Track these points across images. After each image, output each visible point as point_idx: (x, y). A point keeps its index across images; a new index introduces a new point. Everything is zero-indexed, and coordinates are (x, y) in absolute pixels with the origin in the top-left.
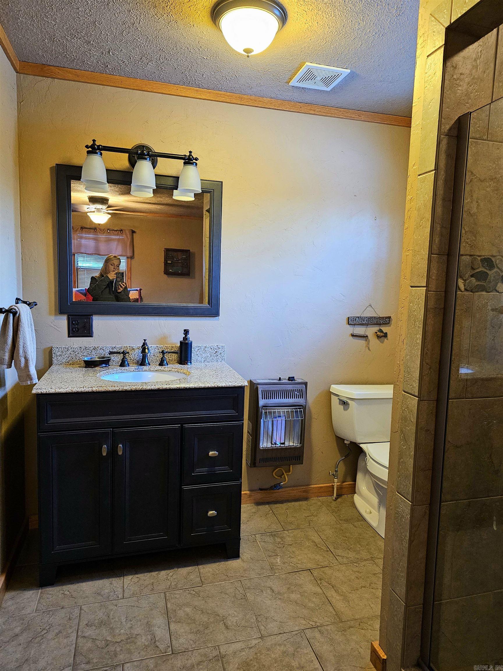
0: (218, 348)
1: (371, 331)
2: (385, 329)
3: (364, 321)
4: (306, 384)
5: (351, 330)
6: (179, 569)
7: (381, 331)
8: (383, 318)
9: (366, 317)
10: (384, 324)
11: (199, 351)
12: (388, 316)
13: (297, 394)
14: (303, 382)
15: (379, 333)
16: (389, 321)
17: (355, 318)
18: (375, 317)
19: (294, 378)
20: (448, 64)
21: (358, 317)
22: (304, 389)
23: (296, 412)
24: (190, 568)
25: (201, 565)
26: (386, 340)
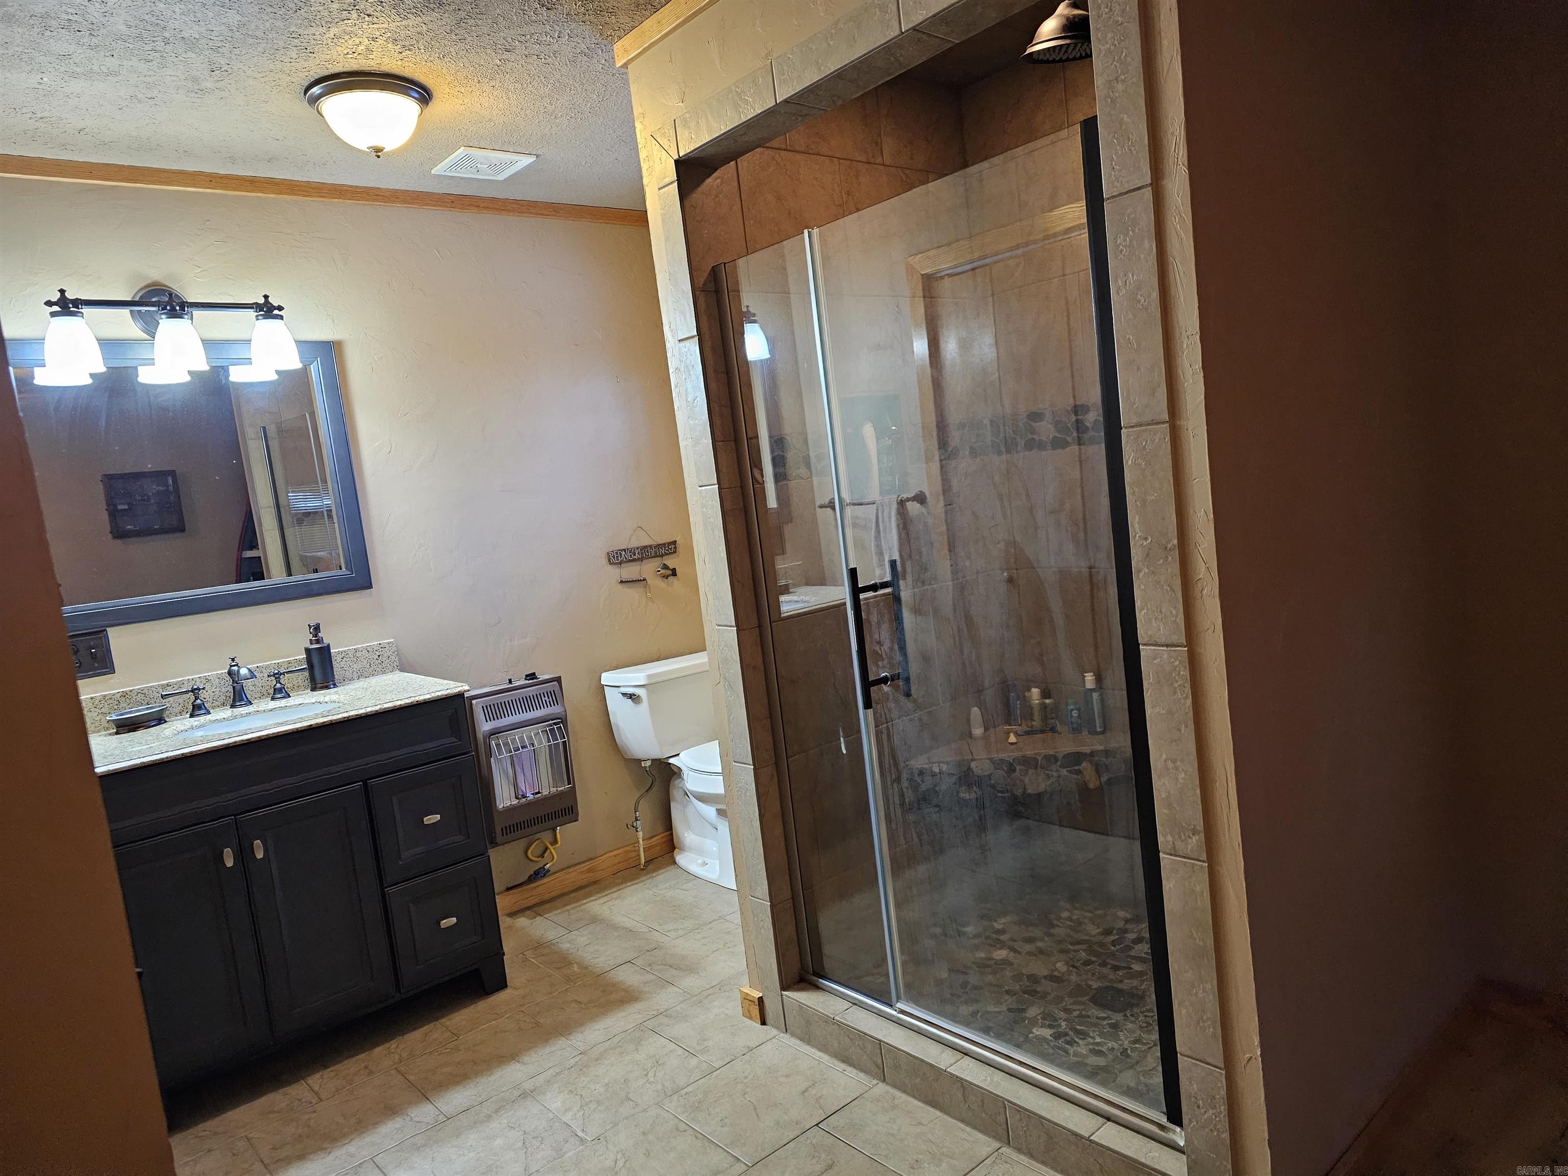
0: (382, 648)
1: (649, 569)
2: (671, 562)
3: (635, 554)
4: (558, 680)
5: (616, 573)
6: (406, 1036)
7: (665, 567)
8: (664, 544)
9: (637, 548)
10: (667, 554)
11: (344, 660)
12: (671, 541)
13: (546, 698)
14: (553, 678)
15: (662, 571)
16: (675, 548)
17: (619, 552)
18: (650, 546)
19: (534, 674)
20: (687, 203)
21: (625, 550)
22: (557, 689)
23: (552, 731)
24: (426, 1027)
25: (444, 1017)
26: (675, 581)
